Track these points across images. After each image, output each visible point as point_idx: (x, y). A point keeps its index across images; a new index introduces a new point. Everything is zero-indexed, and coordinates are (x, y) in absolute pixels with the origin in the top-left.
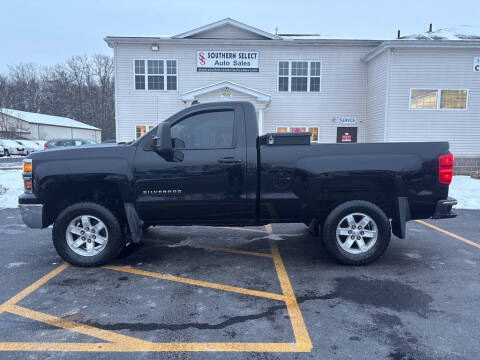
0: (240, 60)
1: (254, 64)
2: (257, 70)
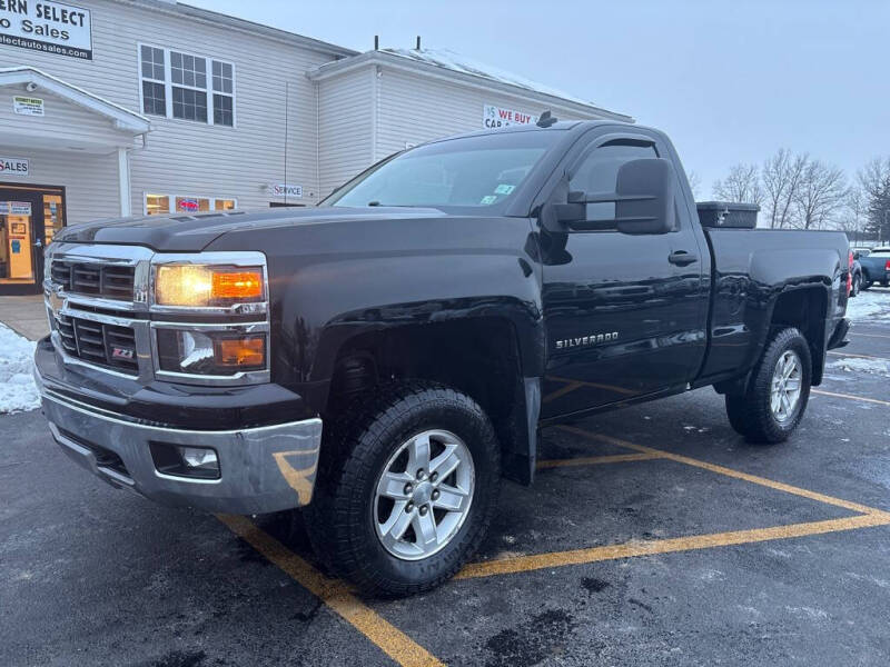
0: (42, 22)
1: (79, 38)
2: (89, 55)
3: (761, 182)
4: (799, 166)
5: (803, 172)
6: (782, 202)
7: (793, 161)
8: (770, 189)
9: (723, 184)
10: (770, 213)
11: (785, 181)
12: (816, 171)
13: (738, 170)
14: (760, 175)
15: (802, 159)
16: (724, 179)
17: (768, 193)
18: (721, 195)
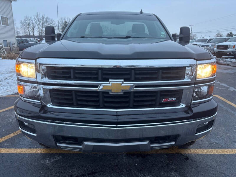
3: (34, 22)
4: (43, 17)
5: (44, 20)
6: (41, 28)
7: (41, 16)
8: (37, 23)
9: (23, 21)
10: (38, 30)
11: (40, 22)
12: (48, 19)
13: (26, 18)
14: (33, 20)
15: (43, 16)
16: (23, 20)
17: (36, 25)
18: (23, 24)
